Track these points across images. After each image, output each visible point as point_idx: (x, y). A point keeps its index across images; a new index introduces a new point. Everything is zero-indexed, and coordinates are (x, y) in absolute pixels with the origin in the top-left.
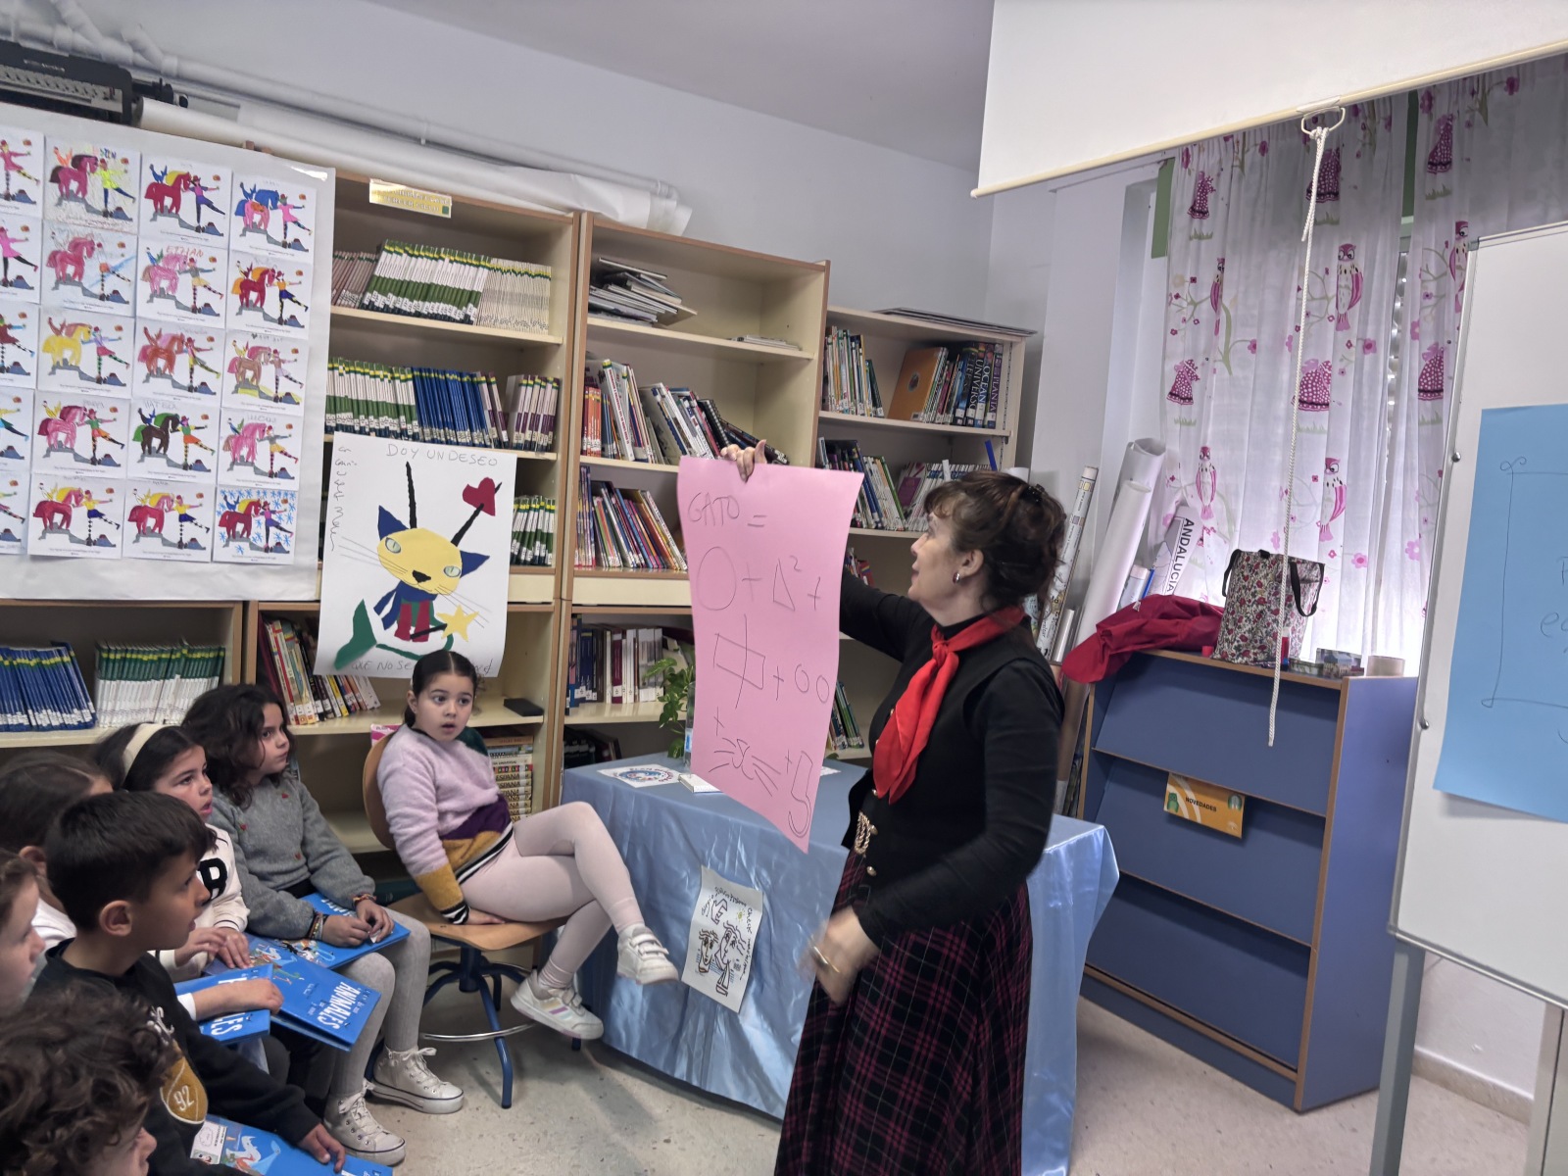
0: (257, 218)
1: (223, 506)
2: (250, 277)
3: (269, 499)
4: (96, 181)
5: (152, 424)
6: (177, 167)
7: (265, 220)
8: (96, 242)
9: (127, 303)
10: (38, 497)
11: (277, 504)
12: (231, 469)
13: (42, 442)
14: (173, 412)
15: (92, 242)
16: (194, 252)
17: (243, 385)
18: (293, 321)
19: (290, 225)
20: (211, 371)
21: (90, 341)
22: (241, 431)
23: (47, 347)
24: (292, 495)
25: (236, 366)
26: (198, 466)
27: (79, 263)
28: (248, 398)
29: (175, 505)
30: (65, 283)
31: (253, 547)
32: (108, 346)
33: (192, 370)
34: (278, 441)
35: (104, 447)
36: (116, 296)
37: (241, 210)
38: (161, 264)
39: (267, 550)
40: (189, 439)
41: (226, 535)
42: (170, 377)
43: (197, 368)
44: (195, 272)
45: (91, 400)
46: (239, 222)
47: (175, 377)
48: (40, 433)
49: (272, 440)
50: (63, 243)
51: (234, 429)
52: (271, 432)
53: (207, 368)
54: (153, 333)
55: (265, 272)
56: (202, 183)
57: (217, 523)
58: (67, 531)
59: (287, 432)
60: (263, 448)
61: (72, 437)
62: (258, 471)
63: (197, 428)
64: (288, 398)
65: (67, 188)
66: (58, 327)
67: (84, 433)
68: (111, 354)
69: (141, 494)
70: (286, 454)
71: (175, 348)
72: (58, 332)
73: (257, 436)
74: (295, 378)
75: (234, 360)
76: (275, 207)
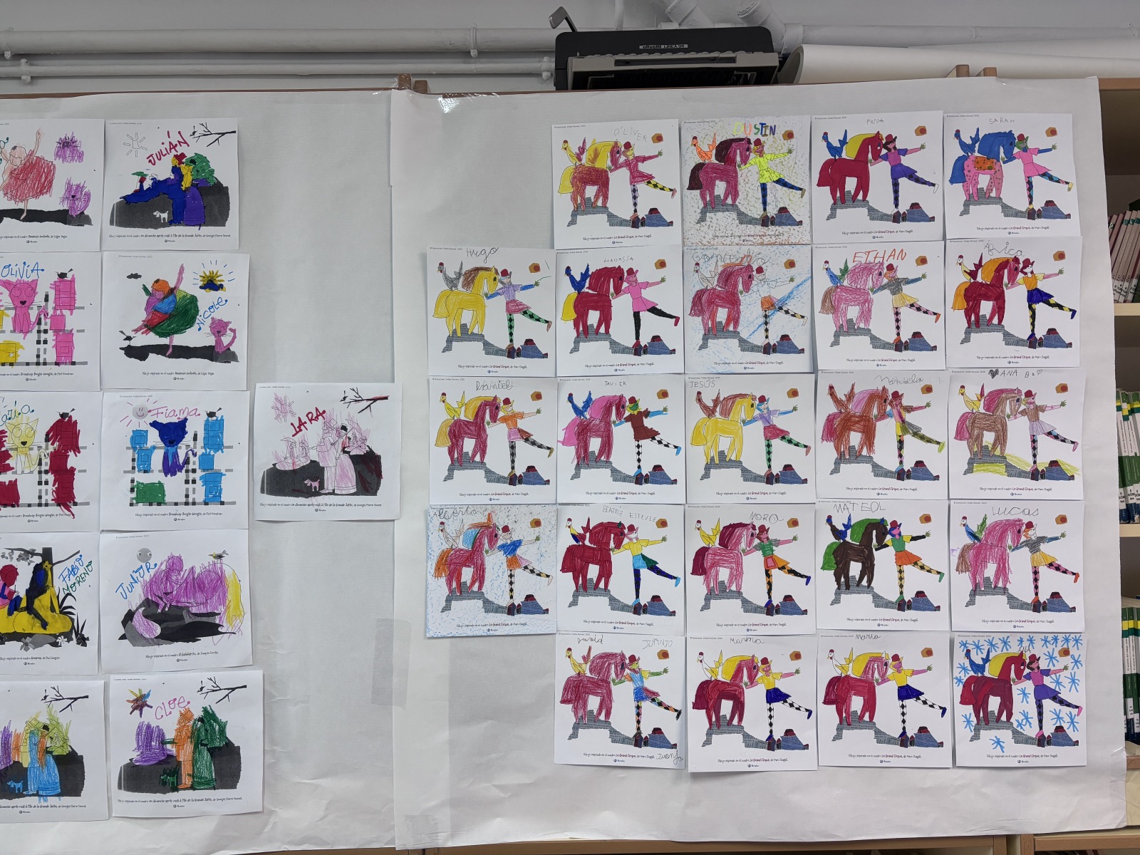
0: (984, 180)
1: (964, 669)
2: (979, 279)
3: (1038, 650)
4: (751, 173)
5: (848, 539)
6: (859, 127)
7: (997, 181)
8: (755, 267)
9: (802, 351)
10: (698, 676)
11: (1051, 658)
12: (971, 603)
13: (698, 585)
14: (877, 516)
15: (749, 267)
16: (892, 255)
17: (981, 457)
18: (1053, 339)
19: (1037, 180)
20: (929, 441)
21: (754, 420)
22: (982, 536)
23: (697, 437)
24: (1077, 641)
25: (967, 428)
26: (921, 601)
27: (732, 302)
28: (992, 480)
29: (890, 671)
30: (716, 337)
31: (1019, 738)
32: (779, 422)
33: (901, 442)
34: (1044, 547)
35: (784, 585)
36: (785, 345)
37: (958, 175)
38: (846, 283)
39: (1042, 741)
40: (905, 558)
41: (974, 719)
42: (869, 459)
43: (908, 439)
44: (896, 286)
45: (761, 510)
46: (957, 193)
47: (877, 458)
48: (695, 572)
49: (1034, 546)
50: (709, 276)
51: (972, 535)
52: (1031, 532)
53: (922, 438)
54: (841, 395)
55: (1004, 264)
56: (899, 145)
57: (957, 699)
58: (740, 729)
59: (1056, 530)
60: (1020, 561)
61: (737, 574)
62: (1014, 603)
63: (914, 539)
64: (1055, 471)
65: (712, 194)
66: (711, 404)
67: (753, 563)
68: (783, 435)
69: (840, 658)
70: (1058, 568)
71: (875, 411)
72: (710, 412)
73: (1009, 542)
74: (1063, 434)
75: (964, 418)
76: (1010, 158)
